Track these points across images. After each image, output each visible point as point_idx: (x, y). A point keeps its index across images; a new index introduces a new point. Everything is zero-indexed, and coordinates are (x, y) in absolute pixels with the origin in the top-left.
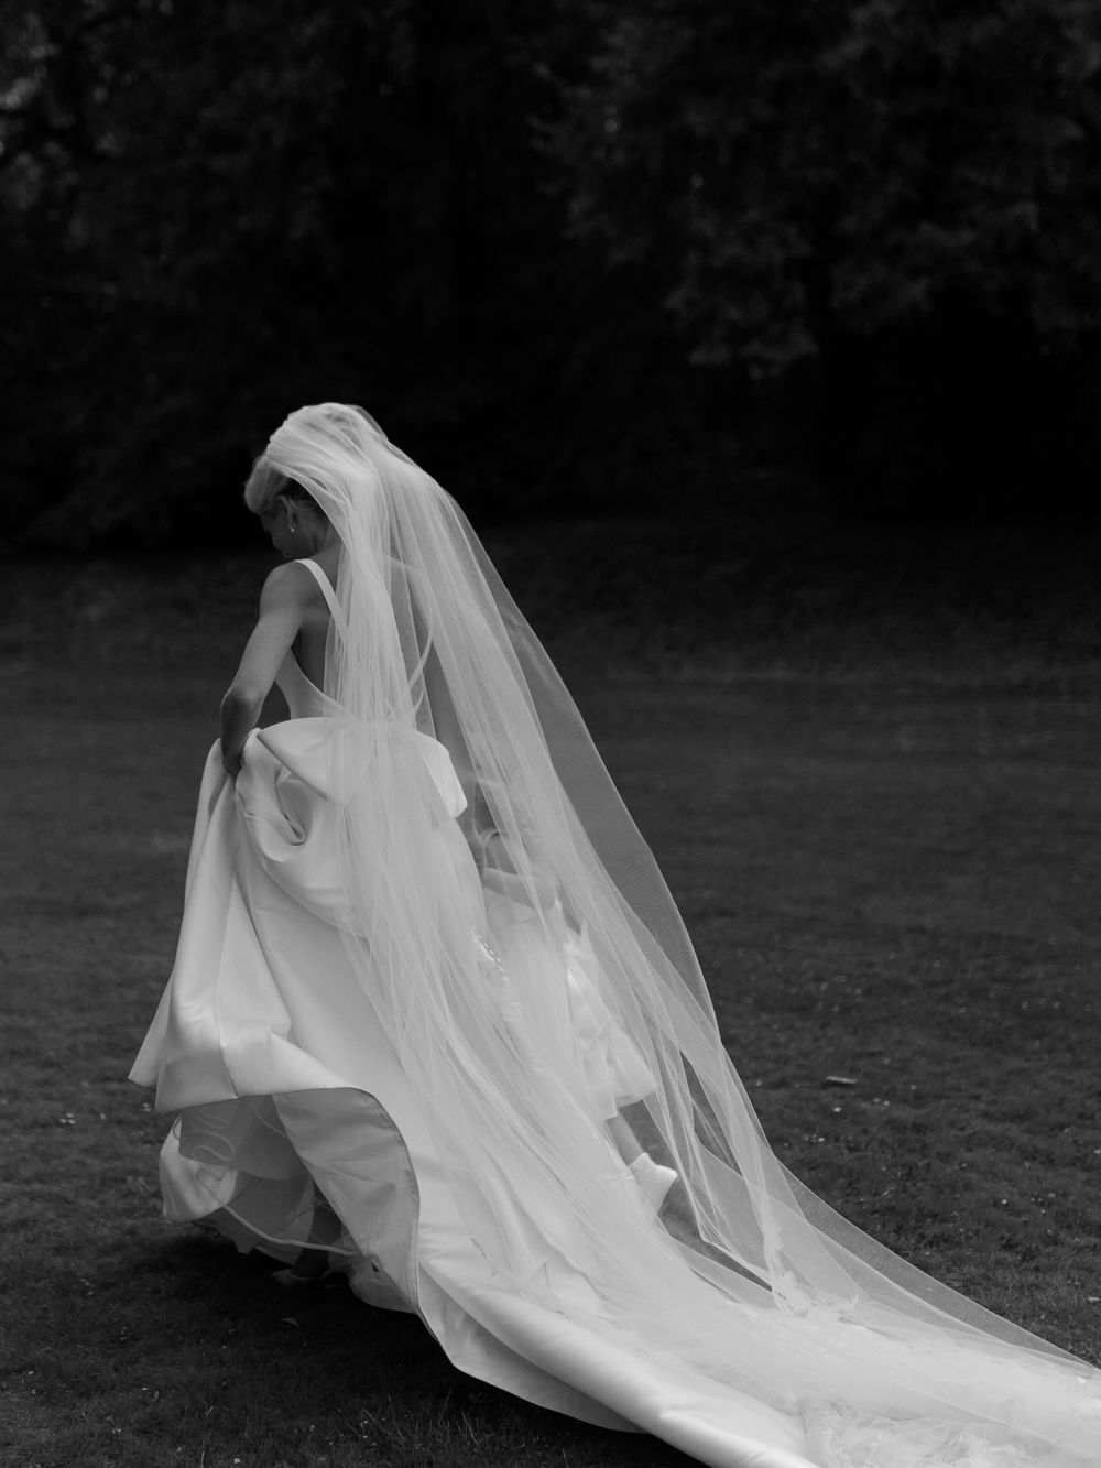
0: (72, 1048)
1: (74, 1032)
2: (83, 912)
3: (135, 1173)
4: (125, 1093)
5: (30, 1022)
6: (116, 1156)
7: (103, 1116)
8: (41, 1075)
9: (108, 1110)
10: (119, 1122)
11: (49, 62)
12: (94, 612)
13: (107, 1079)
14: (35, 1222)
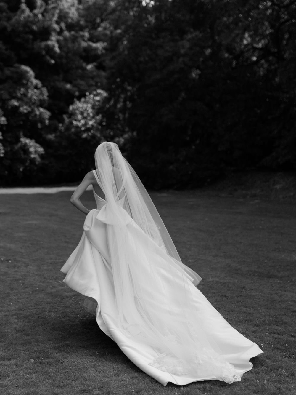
0: (264, 321)
1: (265, 316)
2: (270, 277)
3: (282, 368)
4: (280, 339)
5: (252, 311)
6: (276, 360)
7: (272, 346)
8: (254, 329)
9: (274, 344)
10: (277, 349)
11: (271, 34)
12: (278, 187)
13: (274, 333)
14: (248, 380)
